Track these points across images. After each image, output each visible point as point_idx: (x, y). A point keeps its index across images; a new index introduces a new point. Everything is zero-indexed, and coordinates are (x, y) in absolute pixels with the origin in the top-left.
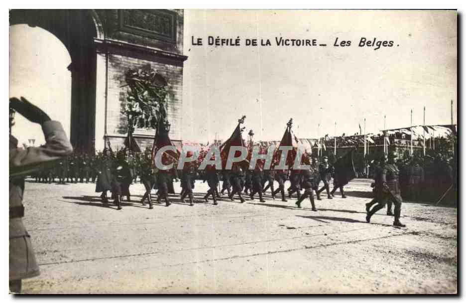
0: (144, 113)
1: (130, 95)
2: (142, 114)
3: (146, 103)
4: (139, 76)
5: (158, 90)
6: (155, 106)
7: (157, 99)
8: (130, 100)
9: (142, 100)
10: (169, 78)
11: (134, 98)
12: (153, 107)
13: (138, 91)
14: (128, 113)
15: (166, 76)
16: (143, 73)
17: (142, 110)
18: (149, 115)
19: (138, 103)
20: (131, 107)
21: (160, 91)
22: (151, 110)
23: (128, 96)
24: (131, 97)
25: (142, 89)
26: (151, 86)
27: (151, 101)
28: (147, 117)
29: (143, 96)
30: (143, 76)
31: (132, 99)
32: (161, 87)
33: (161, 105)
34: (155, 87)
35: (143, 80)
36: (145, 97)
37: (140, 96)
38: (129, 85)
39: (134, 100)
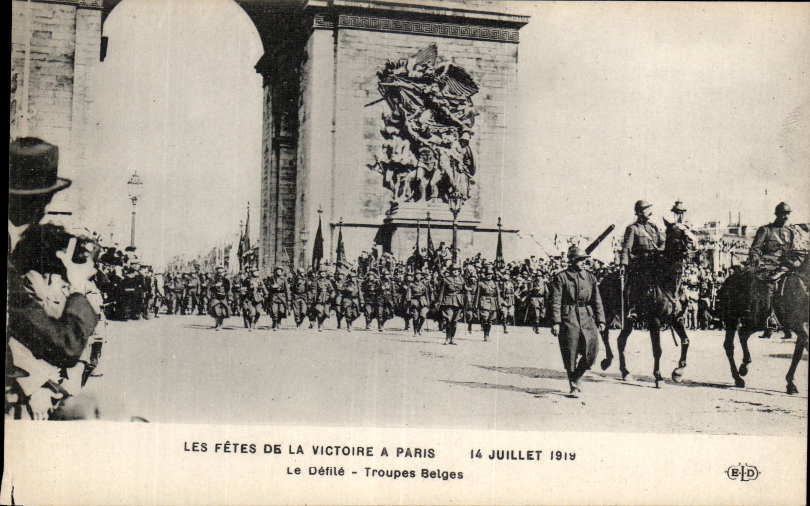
0: (421, 164)
1: (389, 123)
2: (417, 168)
3: (426, 141)
4: (410, 75)
5: (456, 106)
6: (448, 146)
7: (454, 128)
8: (386, 135)
9: (416, 135)
10: (483, 74)
11: (397, 131)
12: (442, 150)
13: (406, 113)
14: (385, 167)
15: (476, 70)
16: (419, 68)
17: (418, 157)
18: (434, 170)
19: (407, 143)
20: (390, 151)
21: (460, 108)
22: (437, 156)
23: (383, 126)
24: (391, 130)
25: (418, 109)
26: (439, 98)
27: (438, 134)
28: (429, 175)
29: (419, 123)
30: (420, 75)
31: (394, 134)
32: (463, 97)
33: (464, 143)
34: (448, 98)
35: (420, 85)
36: (424, 127)
37: (411, 125)
38: (385, 98)
39: (398, 135)
